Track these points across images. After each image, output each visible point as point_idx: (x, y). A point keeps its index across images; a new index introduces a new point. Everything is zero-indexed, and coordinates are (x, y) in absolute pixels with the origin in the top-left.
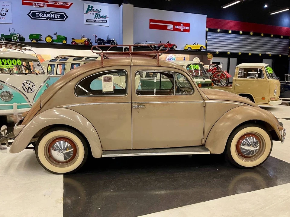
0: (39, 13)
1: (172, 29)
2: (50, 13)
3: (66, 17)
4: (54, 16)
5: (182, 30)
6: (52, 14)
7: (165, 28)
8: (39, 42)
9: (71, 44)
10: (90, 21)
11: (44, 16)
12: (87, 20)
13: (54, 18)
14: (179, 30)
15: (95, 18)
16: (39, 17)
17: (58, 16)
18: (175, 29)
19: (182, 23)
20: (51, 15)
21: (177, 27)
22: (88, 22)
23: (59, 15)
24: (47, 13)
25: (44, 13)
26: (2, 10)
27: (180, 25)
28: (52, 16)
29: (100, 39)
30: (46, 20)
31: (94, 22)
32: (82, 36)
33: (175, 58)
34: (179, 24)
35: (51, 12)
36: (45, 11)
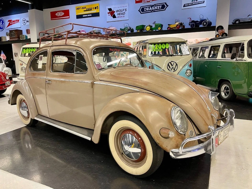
0: (146, 7)
2: (154, 6)
3: (166, 6)
4: (157, 7)
6: (156, 6)
8: (144, 31)
9: (167, 29)
10: (187, 5)
11: (150, 10)
12: (184, 5)
13: (157, 9)
15: (192, 1)
16: (146, 11)
17: (160, 7)
20: (155, 8)
22: (185, 6)
23: (161, 6)
24: (152, 6)
25: (150, 7)
26: (123, 10)
28: (156, 8)
29: (193, 21)
30: (151, 12)
32: (176, 21)
35: (155, 5)
36: (150, 5)
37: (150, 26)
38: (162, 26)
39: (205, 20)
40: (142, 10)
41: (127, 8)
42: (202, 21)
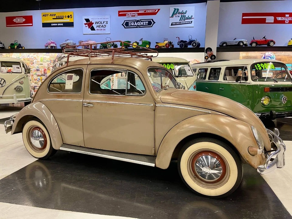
0: (131, 22)
1: (273, 22)
2: (139, 21)
3: (153, 23)
4: (143, 23)
5: (287, 21)
6: (142, 22)
7: (263, 21)
8: (129, 48)
9: (155, 48)
10: (175, 24)
11: (135, 25)
12: (172, 23)
13: (143, 25)
14: (283, 22)
15: (180, 20)
16: (131, 26)
17: (146, 23)
18: (276, 22)
19: (287, 13)
20: (140, 23)
21: (279, 19)
22: (173, 25)
23: (148, 22)
24: (137, 21)
25: (135, 22)
26: (103, 23)
27: (285, 16)
28: (142, 23)
29: (182, 41)
30: (137, 27)
31: (179, 24)
32: (165, 39)
33: (274, 56)
34: (283, 15)
35: (141, 20)
36: (136, 20)
37: (136, 42)
38: (149, 43)
39: (195, 41)
40: (127, 25)
41: (109, 20)
42: (191, 42)
